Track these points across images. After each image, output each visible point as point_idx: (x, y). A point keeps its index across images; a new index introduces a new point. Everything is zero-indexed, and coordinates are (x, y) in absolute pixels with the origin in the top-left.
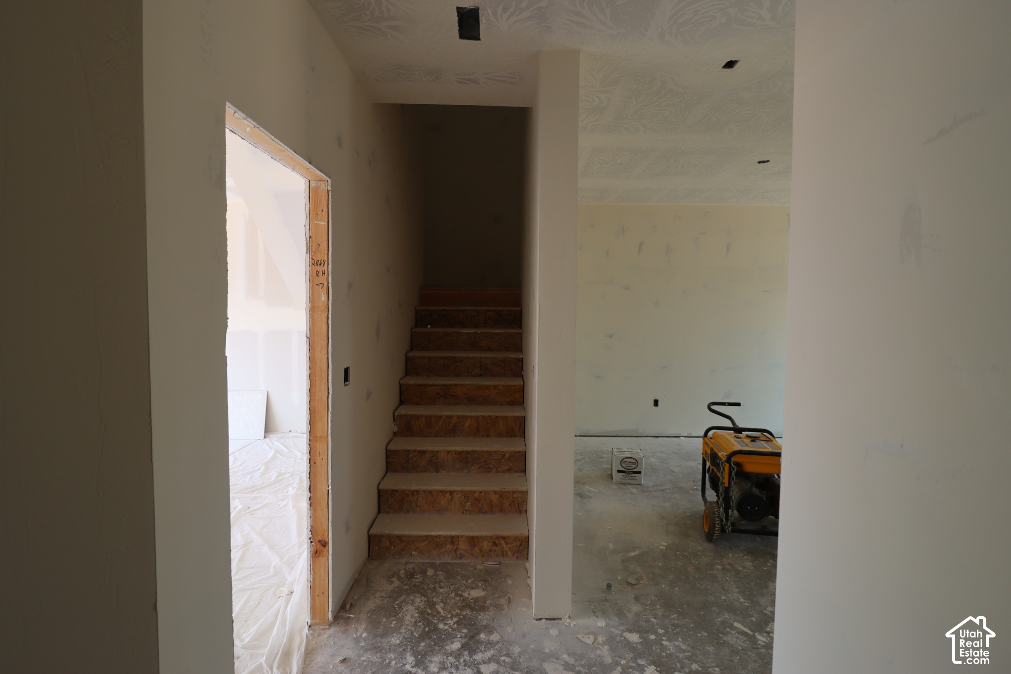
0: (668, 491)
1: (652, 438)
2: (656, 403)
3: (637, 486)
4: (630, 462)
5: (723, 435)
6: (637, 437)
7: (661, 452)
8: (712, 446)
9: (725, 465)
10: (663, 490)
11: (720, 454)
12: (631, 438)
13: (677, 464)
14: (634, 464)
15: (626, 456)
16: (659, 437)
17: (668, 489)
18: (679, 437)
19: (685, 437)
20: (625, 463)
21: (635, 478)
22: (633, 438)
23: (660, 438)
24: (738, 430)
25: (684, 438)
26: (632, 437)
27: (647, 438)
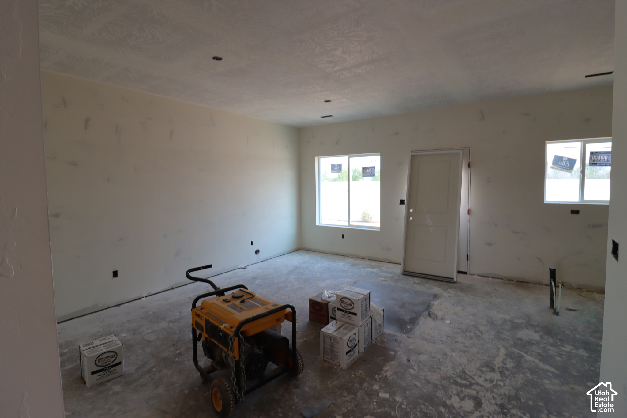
0: (154, 369)
1: (114, 308)
2: (115, 274)
3: (118, 379)
4: (107, 357)
5: (214, 303)
6: (97, 312)
7: (129, 321)
8: (208, 318)
9: (234, 340)
10: (149, 371)
11: (222, 327)
12: (90, 315)
13: (150, 331)
14: (112, 357)
15: (101, 352)
16: (121, 304)
17: (153, 367)
18: (140, 299)
19: (146, 297)
20: (101, 361)
21: (115, 372)
22: (93, 314)
23: (122, 306)
24: (220, 293)
25: (144, 299)
26: (91, 313)
27: (108, 309)
